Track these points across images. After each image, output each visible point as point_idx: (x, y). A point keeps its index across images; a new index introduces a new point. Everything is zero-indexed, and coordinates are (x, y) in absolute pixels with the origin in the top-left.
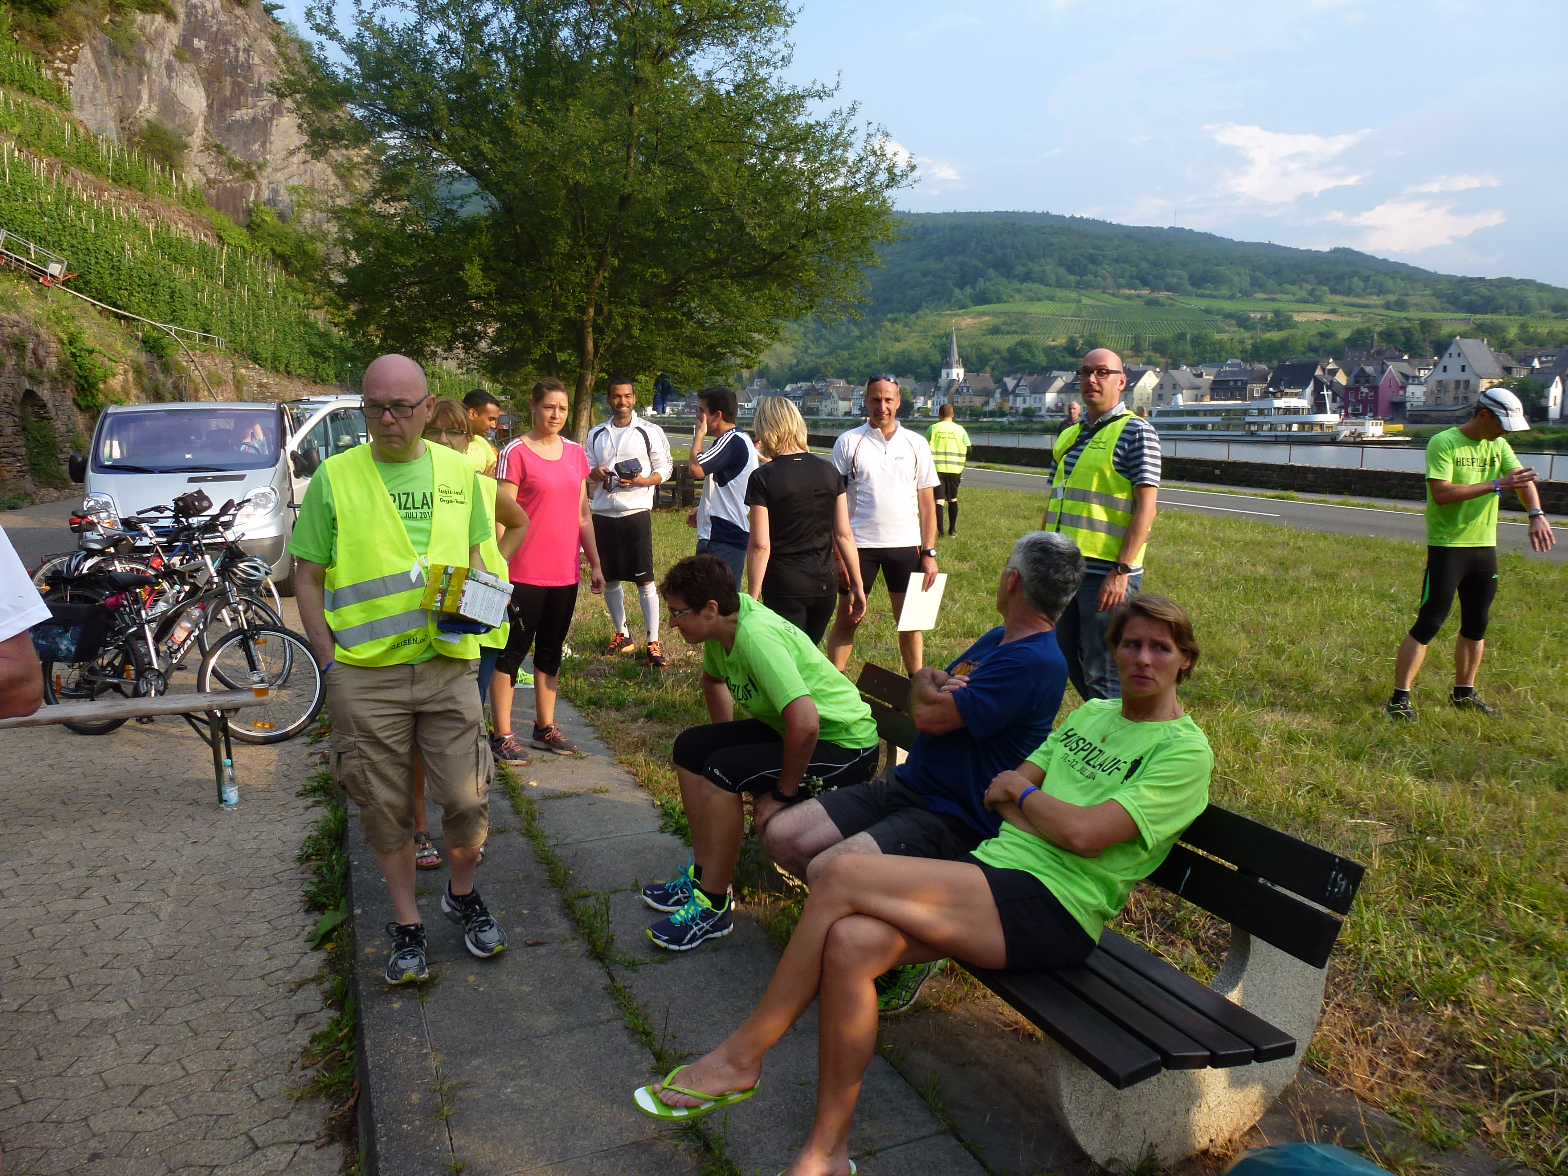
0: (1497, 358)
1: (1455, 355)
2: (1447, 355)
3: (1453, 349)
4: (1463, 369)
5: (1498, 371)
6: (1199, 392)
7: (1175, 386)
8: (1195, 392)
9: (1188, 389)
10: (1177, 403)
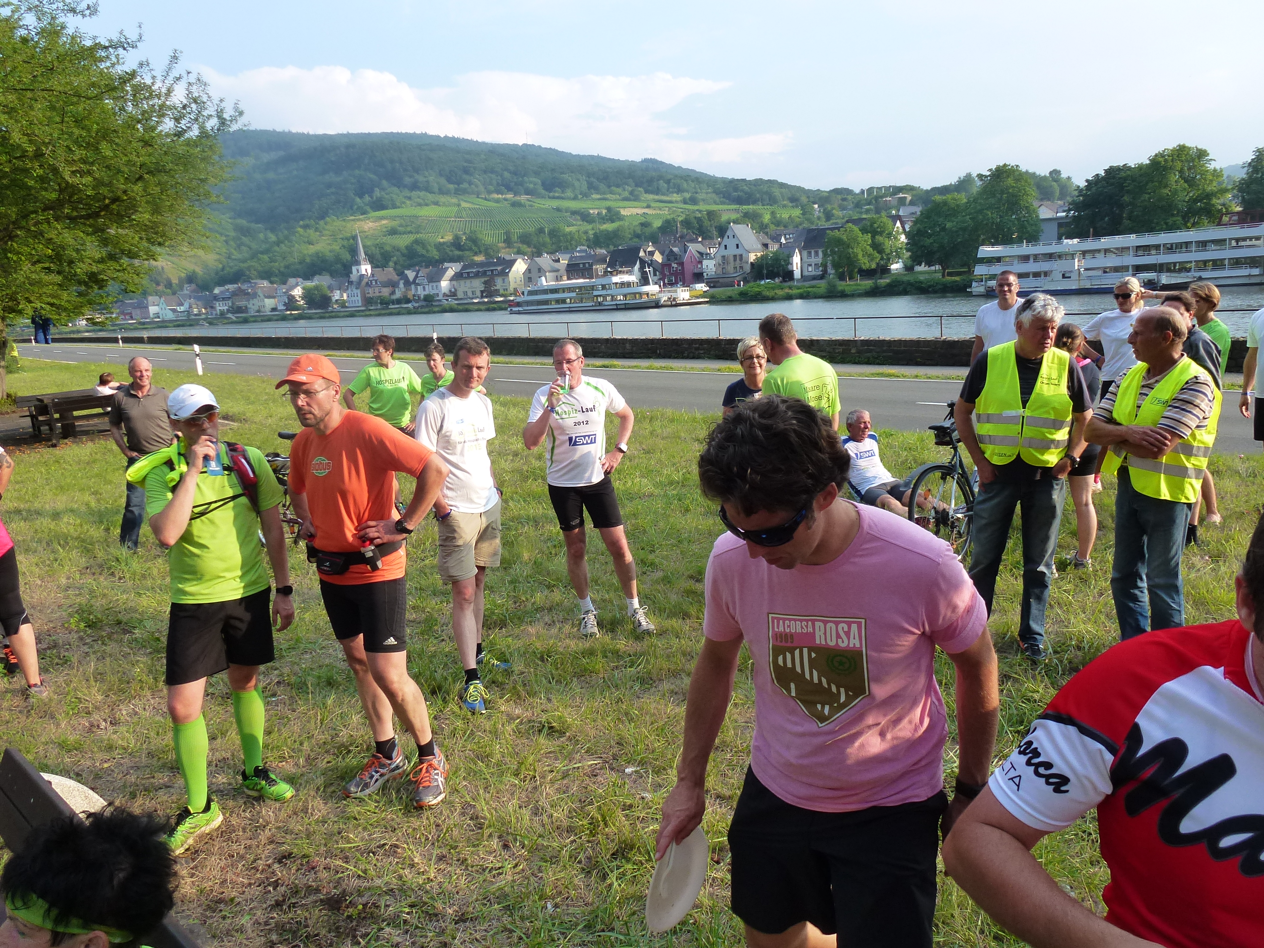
0: (758, 238)
1: (731, 237)
2: (726, 237)
3: (729, 233)
4: (737, 245)
5: (760, 246)
6: (559, 274)
7: (540, 270)
8: (555, 274)
9: (550, 272)
10: (542, 284)
